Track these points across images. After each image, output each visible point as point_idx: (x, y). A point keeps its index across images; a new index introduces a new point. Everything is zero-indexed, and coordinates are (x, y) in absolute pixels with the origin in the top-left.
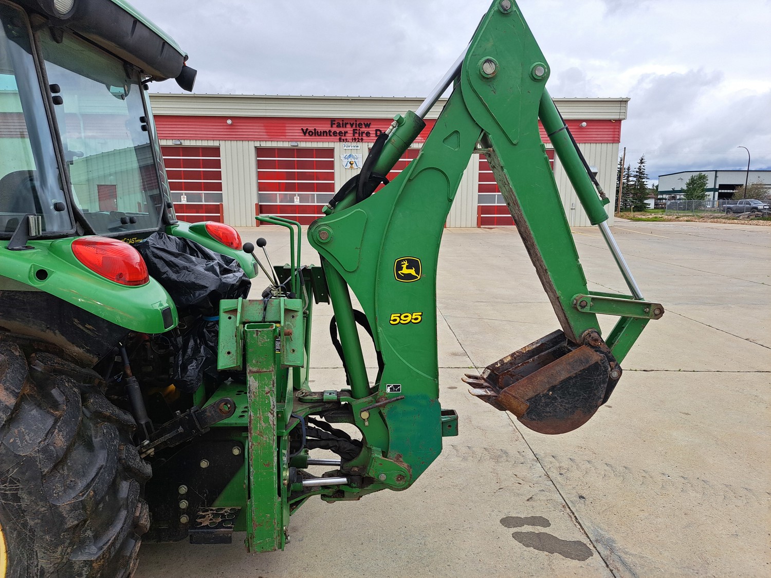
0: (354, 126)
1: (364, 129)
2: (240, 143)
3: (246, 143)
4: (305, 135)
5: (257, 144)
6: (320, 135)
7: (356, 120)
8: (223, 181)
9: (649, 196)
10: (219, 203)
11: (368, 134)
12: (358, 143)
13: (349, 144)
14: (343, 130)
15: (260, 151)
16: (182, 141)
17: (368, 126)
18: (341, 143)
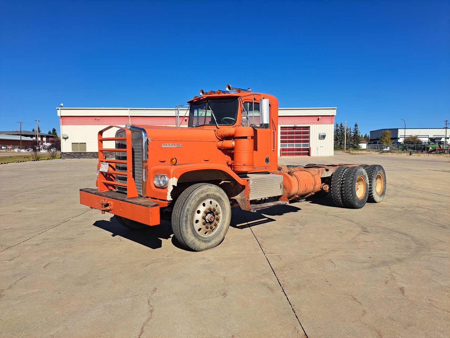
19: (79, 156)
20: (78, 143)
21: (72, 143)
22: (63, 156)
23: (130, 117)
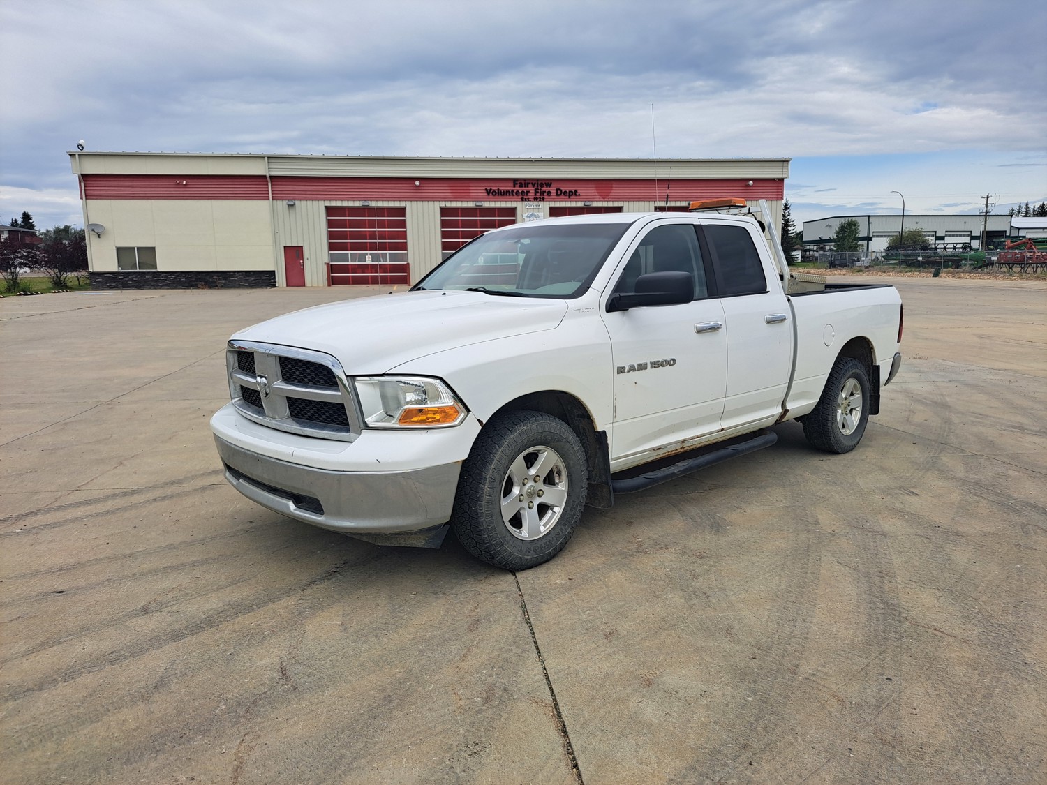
0: (536, 186)
1: (545, 189)
2: (425, 203)
3: (431, 203)
4: (489, 195)
5: (443, 204)
6: (504, 195)
7: (537, 180)
8: (410, 241)
9: (796, 247)
10: (405, 263)
11: (549, 194)
12: (541, 203)
13: (531, 203)
14: (525, 189)
15: (444, 211)
16: (370, 202)
17: (549, 185)
18: (523, 202)
19: (139, 281)
20: (134, 248)
21: (118, 249)
22: (97, 282)
23: (269, 179)
